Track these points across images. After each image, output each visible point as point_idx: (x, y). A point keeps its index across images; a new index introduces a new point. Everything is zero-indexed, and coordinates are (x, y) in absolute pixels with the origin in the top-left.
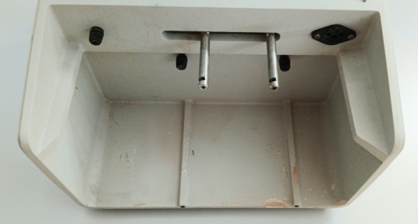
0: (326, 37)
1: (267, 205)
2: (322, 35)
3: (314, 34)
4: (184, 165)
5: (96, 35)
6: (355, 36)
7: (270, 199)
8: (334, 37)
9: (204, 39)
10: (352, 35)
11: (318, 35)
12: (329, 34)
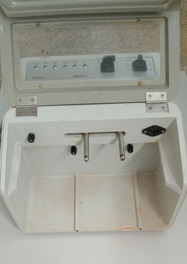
0: (150, 132)
1: (124, 229)
2: (147, 132)
3: (143, 131)
4: (76, 209)
5: (31, 138)
6: (165, 131)
7: (126, 226)
8: (154, 132)
9: (85, 137)
10: (164, 131)
11: (145, 131)
12: (151, 131)
